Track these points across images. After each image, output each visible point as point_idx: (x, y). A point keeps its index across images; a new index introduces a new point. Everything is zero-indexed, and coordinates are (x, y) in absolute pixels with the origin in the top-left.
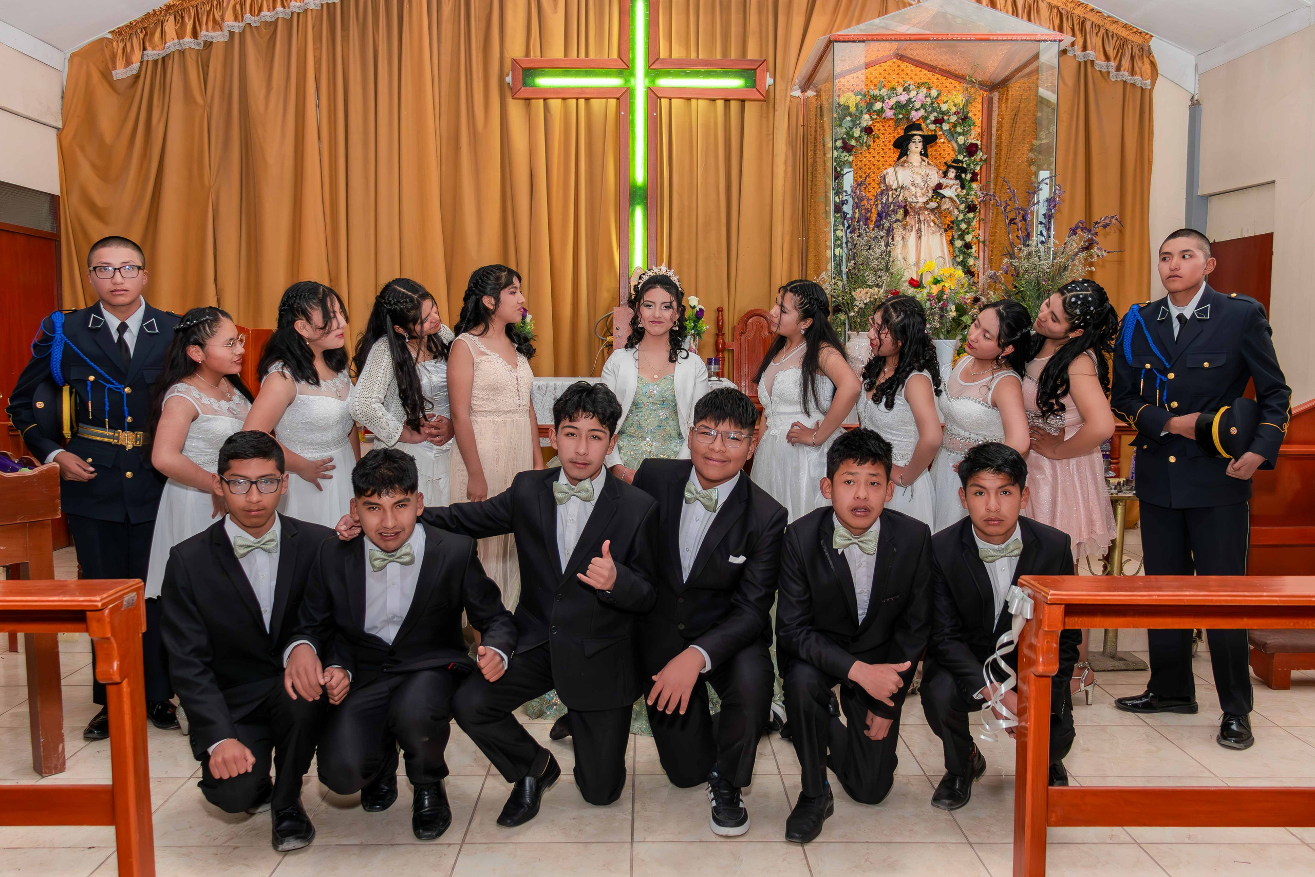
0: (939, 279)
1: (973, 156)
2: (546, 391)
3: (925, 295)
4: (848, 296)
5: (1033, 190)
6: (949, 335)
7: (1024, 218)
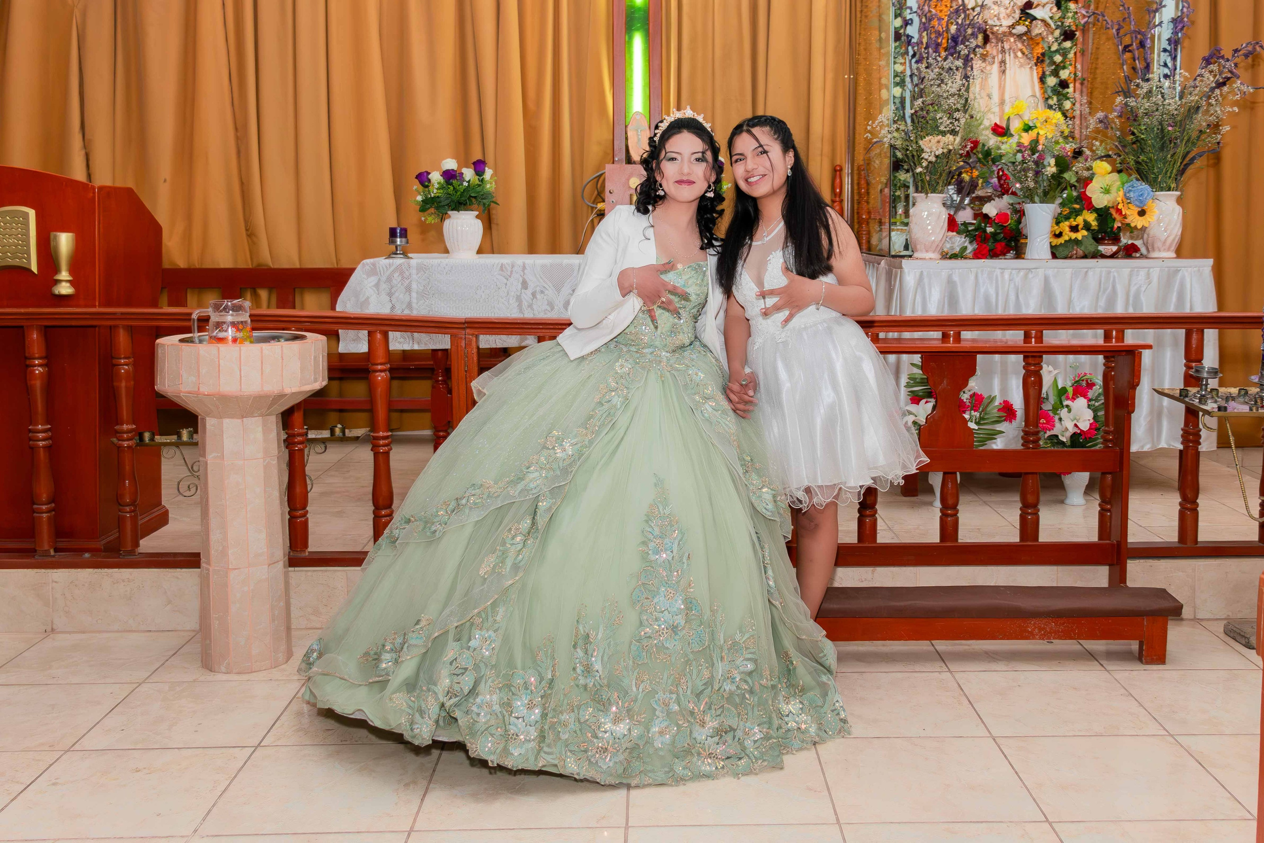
0: (1031, 125)
2: (511, 272)
3: (1014, 146)
4: (914, 146)
5: (1154, 7)
6: (1046, 197)
7: (1142, 45)
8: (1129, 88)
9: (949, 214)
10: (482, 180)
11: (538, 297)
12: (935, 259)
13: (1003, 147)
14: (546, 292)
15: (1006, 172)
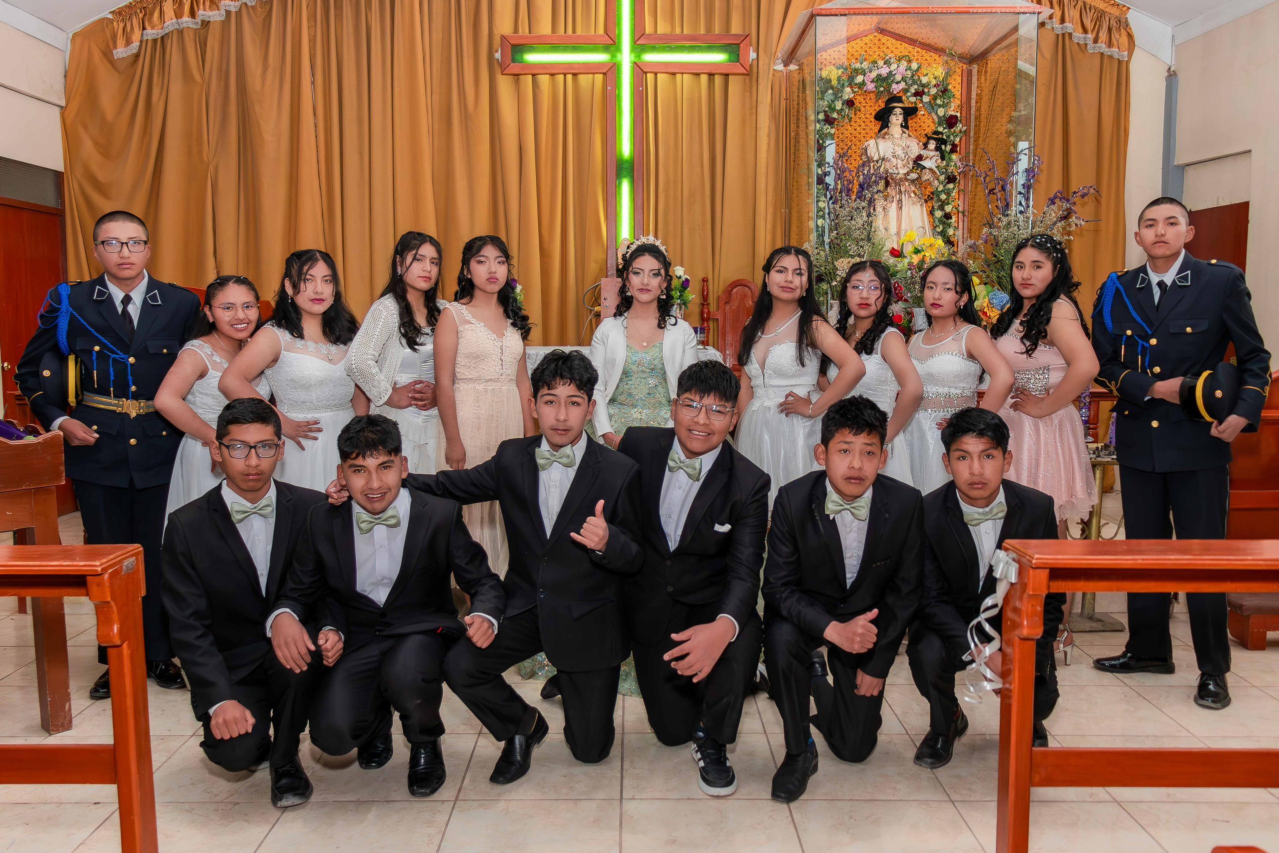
0: (919, 248)
1: (952, 128)
3: (906, 264)
5: (1012, 160)
7: (1003, 189)
8: (993, 221)
13: (898, 265)
15: (901, 285)
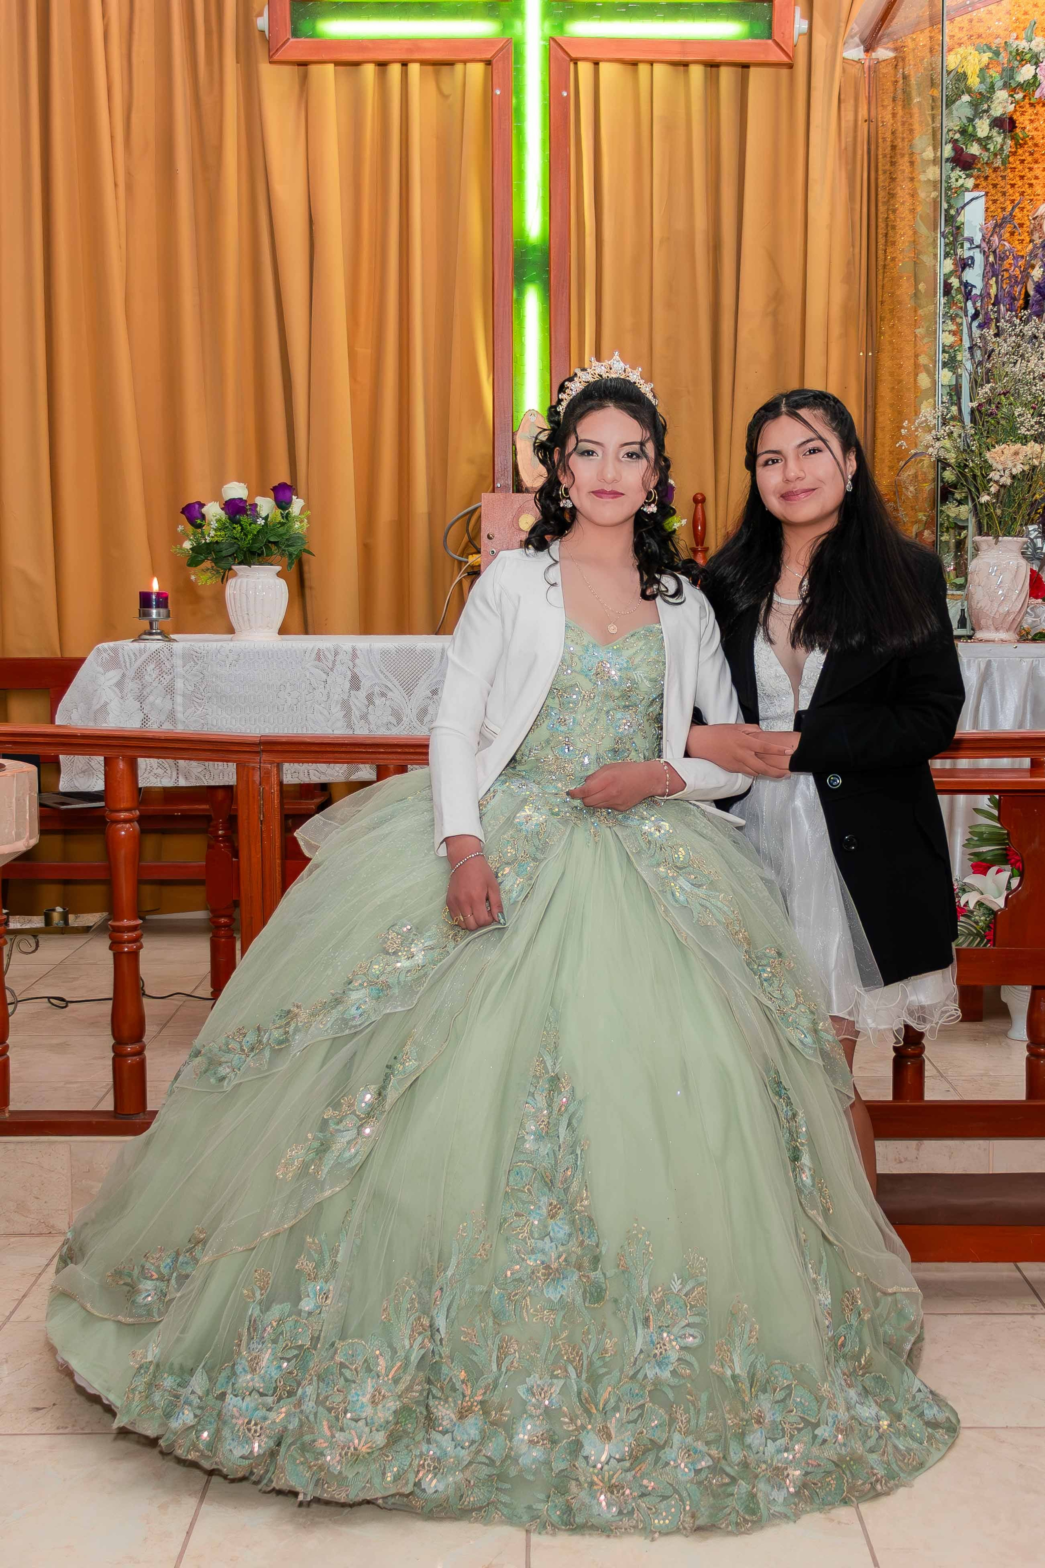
4: (977, 461)
9: (1032, 570)
10: (287, 516)
11: (377, 702)
12: (1010, 642)
14: (390, 694)
